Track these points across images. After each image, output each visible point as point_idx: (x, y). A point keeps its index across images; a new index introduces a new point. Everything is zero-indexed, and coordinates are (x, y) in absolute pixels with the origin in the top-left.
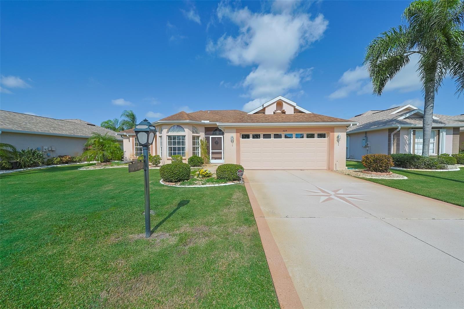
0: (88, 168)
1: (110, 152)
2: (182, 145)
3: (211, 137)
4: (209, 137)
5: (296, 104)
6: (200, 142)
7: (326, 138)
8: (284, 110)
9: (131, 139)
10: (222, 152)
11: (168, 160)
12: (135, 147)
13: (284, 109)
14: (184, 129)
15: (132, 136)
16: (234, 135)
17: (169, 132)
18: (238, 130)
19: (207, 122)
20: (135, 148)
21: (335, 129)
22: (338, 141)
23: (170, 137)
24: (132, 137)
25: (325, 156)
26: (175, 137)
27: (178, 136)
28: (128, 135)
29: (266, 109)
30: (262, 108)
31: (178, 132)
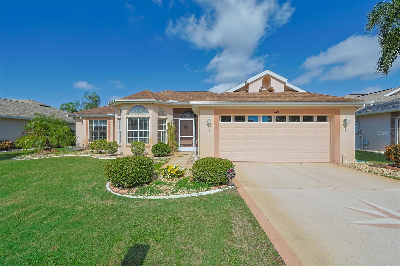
1: (56, 137)
2: (144, 130)
3: (180, 119)
4: (178, 119)
6: (167, 126)
7: (328, 122)
8: (273, 87)
10: (193, 138)
11: (127, 147)
12: (89, 131)
13: (272, 86)
14: (148, 110)
15: (86, 118)
16: (212, 117)
17: (130, 114)
18: (216, 111)
19: (176, 102)
20: (89, 133)
21: (341, 111)
22: (345, 126)
23: (130, 119)
24: (85, 119)
25: (326, 145)
26: (136, 120)
27: (140, 118)
28: (81, 117)
29: (250, 85)
30: (245, 85)
31: (141, 114)
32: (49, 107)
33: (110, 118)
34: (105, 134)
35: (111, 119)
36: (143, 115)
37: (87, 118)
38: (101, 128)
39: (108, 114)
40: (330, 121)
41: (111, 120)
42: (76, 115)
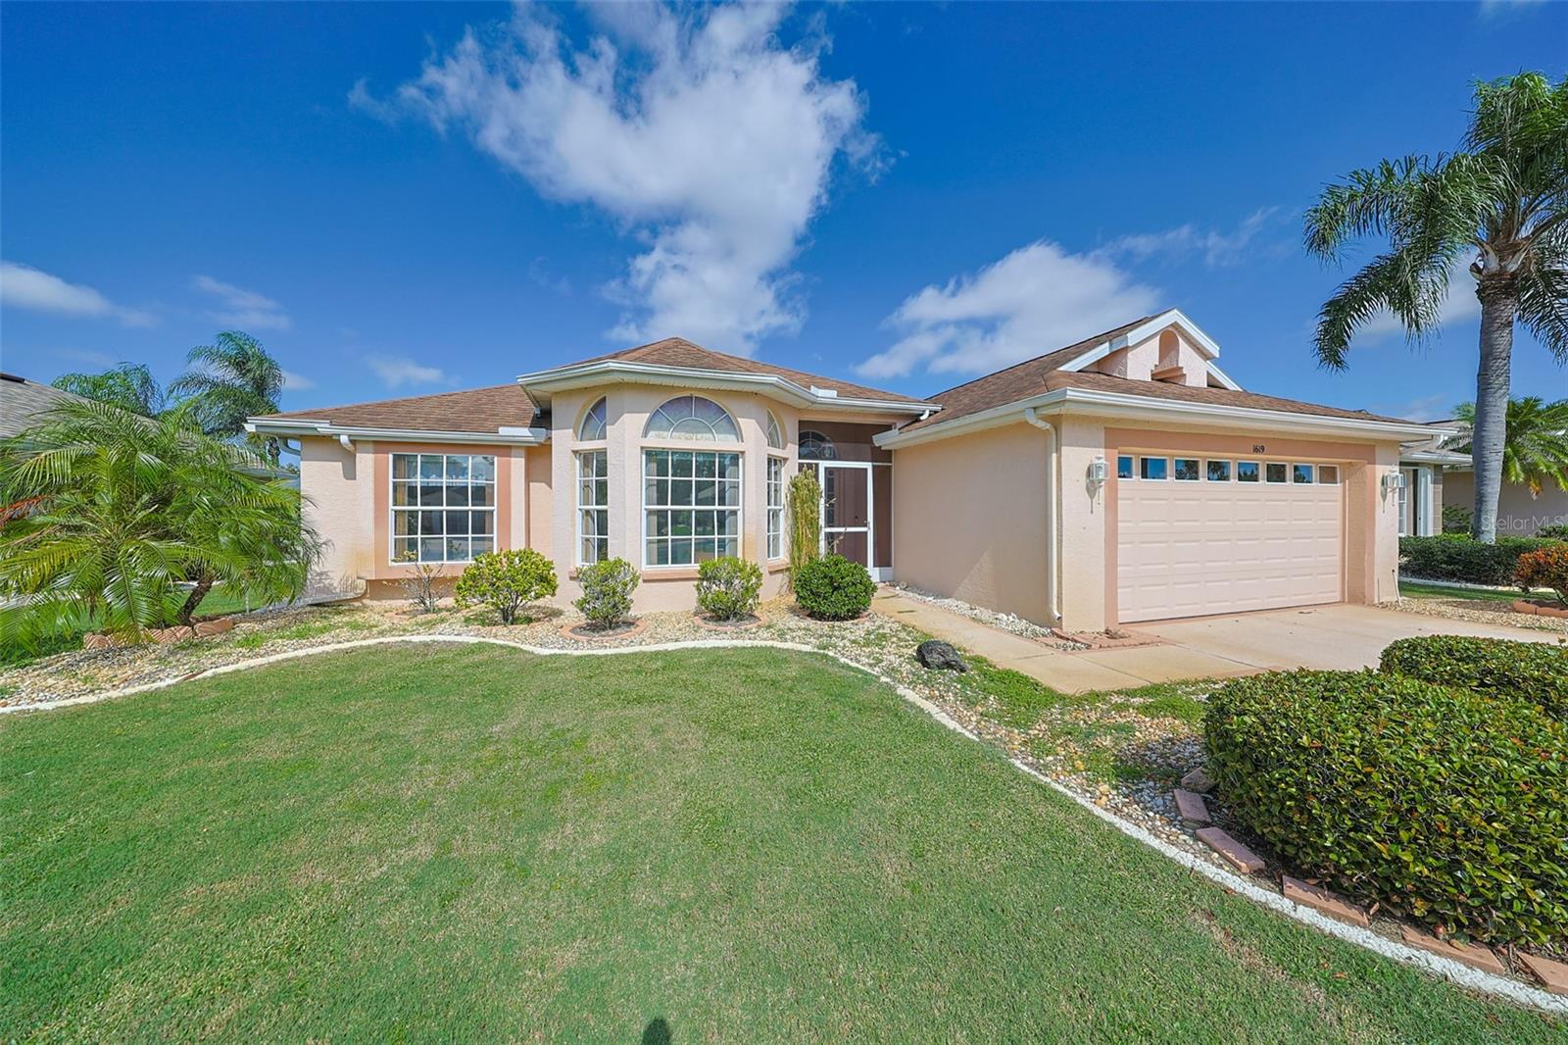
1: (237, 542)
3: (823, 464)
4: (817, 465)
5: (1218, 348)
6: (784, 491)
7: (1338, 485)
8: (1182, 368)
9: (365, 461)
10: (866, 533)
12: (391, 507)
13: (1180, 365)
14: (739, 419)
15: (374, 442)
17: (652, 433)
19: (826, 395)
20: (391, 516)
22: (1385, 498)
24: (371, 447)
25: (1330, 551)
26: (682, 461)
27: (699, 453)
28: (350, 436)
29: (1129, 355)
30: (1108, 353)
31: (699, 436)
32: (20, 381)
33: (510, 447)
34: (481, 524)
35: (513, 451)
36: (717, 442)
37: (380, 445)
38: (458, 494)
39: (503, 431)
40: (1343, 481)
41: (513, 459)
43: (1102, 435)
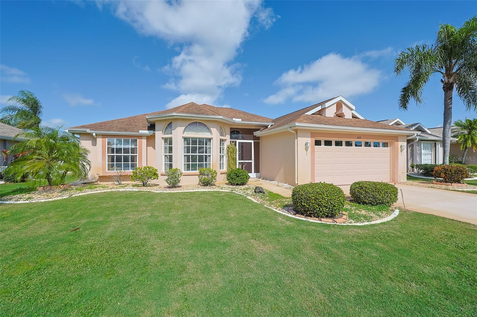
0: (30, 198)
3: (238, 141)
4: (236, 141)
5: (355, 107)
6: (225, 149)
7: (389, 148)
8: (344, 113)
9: (99, 140)
10: (252, 162)
12: (107, 154)
14: (211, 128)
15: (102, 135)
16: (309, 140)
19: (238, 120)
20: (107, 157)
21: (399, 138)
22: (401, 151)
24: (101, 136)
26: (194, 141)
27: (199, 138)
28: (96, 133)
29: (326, 109)
30: (321, 109)
31: (199, 133)
33: (142, 136)
34: (133, 159)
35: (143, 137)
36: (205, 135)
37: (104, 136)
38: (126, 151)
39: (141, 131)
40: (390, 147)
42: (87, 130)
43: (310, 134)
